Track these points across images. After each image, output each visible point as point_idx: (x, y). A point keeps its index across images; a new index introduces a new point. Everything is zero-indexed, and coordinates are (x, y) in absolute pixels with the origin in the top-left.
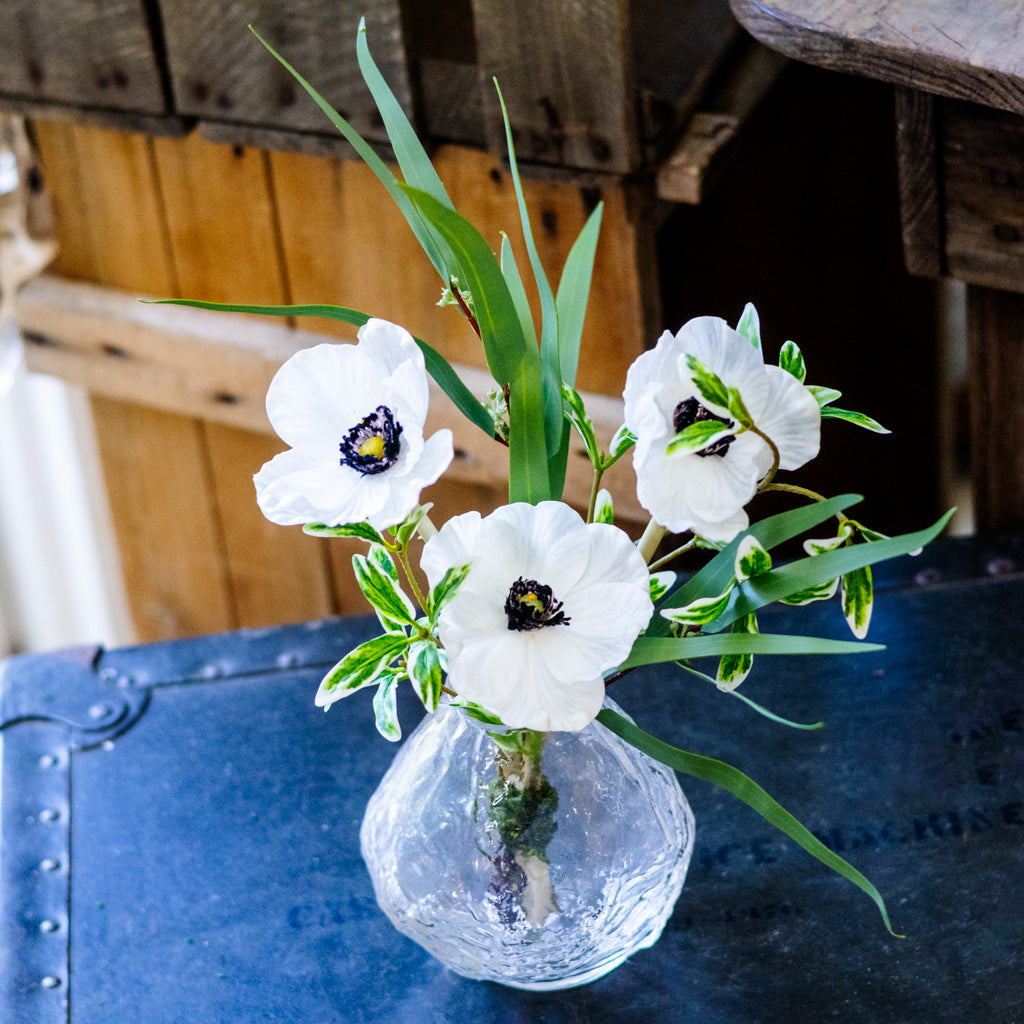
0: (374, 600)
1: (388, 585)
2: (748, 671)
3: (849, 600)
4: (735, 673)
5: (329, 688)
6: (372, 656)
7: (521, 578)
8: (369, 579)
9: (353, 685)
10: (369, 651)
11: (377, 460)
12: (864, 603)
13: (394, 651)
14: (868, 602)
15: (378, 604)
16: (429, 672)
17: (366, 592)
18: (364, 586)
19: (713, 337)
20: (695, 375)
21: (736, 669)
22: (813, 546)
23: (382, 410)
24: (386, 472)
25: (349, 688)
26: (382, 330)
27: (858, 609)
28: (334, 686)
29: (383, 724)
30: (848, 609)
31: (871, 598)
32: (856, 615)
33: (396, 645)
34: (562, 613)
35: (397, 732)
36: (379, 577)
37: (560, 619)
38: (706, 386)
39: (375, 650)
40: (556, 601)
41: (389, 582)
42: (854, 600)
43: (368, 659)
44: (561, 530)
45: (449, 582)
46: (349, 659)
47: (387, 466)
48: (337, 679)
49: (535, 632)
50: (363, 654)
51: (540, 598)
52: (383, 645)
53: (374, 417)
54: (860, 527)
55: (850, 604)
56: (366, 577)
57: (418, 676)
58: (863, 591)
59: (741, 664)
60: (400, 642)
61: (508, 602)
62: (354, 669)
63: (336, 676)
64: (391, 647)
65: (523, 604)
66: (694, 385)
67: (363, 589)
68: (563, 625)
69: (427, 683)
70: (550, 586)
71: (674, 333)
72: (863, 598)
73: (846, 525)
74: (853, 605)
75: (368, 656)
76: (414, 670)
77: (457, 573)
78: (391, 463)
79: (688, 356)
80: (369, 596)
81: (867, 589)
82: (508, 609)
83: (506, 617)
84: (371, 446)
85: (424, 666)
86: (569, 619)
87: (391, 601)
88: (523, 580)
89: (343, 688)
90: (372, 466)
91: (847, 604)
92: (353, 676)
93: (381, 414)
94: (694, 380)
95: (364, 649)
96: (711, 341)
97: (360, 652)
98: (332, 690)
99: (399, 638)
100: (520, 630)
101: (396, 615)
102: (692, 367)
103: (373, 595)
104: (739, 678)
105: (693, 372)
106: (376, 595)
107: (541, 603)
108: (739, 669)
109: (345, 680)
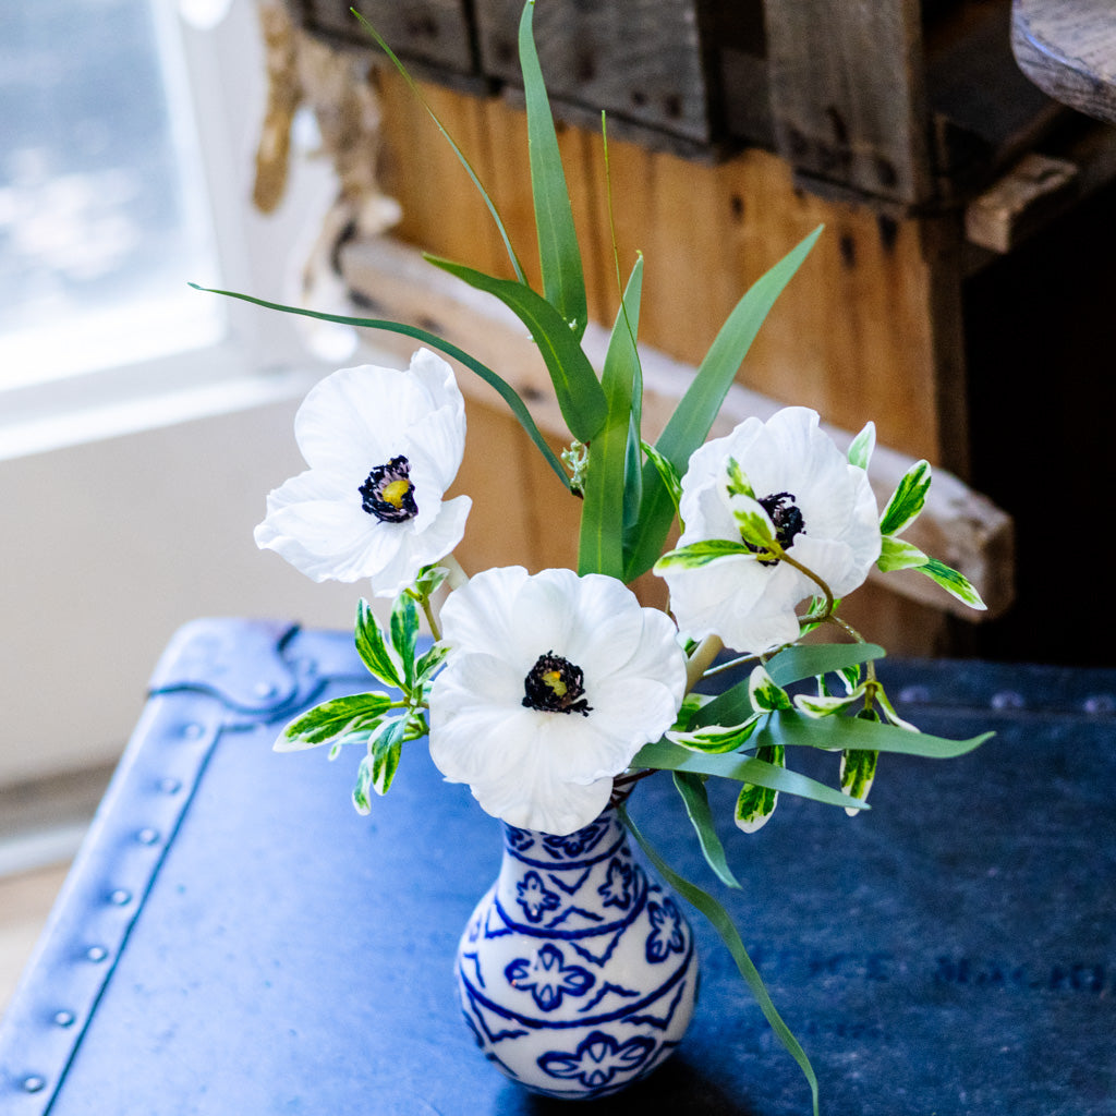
1: (380, 642)
4: (755, 814)
5: (290, 736)
6: (344, 713)
7: (551, 652)
8: (364, 629)
9: (314, 740)
10: (342, 707)
11: (396, 509)
12: (865, 777)
13: (370, 713)
14: (868, 778)
15: (366, 657)
16: (388, 750)
17: (358, 641)
20: (731, 482)
21: (755, 809)
24: (404, 523)
25: (309, 741)
27: (857, 782)
28: (296, 734)
29: (358, 793)
31: (872, 775)
32: (853, 788)
33: (375, 706)
34: (584, 701)
36: (374, 629)
37: (583, 707)
39: (349, 707)
41: (381, 638)
42: (855, 771)
43: (338, 715)
46: (318, 710)
47: (406, 518)
48: (299, 729)
49: (549, 714)
50: (333, 710)
51: (565, 679)
52: (360, 704)
55: (850, 775)
56: (362, 626)
57: (376, 751)
58: (866, 765)
59: (761, 805)
60: (380, 705)
61: (529, 676)
62: (320, 722)
63: (301, 724)
64: (367, 709)
65: (544, 683)
67: (356, 637)
68: (580, 714)
69: (381, 761)
70: (583, 668)
72: (865, 771)
75: (339, 712)
76: (375, 745)
77: (437, 654)
78: (410, 516)
79: (732, 460)
80: (359, 648)
81: (871, 763)
82: (528, 683)
84: (393, 492)
85: (385, 743)
86: (591, 709)
87: (380, 659)
88: (553, 655)
89: (303, 740)
91: (846, 774)
92: (318, 730)
95: (336, 704)
97: (331, 706)
98: (292, 738)
99: (380, 700)
100: (535, 709)
101: (384, 675)
102: (730, 473)
103: (363, 648)
104: (760, 818)
105: (730, 479)
106: (367, 648)
107: (563, 684)
108: (759, 809)
109: (308, 732)
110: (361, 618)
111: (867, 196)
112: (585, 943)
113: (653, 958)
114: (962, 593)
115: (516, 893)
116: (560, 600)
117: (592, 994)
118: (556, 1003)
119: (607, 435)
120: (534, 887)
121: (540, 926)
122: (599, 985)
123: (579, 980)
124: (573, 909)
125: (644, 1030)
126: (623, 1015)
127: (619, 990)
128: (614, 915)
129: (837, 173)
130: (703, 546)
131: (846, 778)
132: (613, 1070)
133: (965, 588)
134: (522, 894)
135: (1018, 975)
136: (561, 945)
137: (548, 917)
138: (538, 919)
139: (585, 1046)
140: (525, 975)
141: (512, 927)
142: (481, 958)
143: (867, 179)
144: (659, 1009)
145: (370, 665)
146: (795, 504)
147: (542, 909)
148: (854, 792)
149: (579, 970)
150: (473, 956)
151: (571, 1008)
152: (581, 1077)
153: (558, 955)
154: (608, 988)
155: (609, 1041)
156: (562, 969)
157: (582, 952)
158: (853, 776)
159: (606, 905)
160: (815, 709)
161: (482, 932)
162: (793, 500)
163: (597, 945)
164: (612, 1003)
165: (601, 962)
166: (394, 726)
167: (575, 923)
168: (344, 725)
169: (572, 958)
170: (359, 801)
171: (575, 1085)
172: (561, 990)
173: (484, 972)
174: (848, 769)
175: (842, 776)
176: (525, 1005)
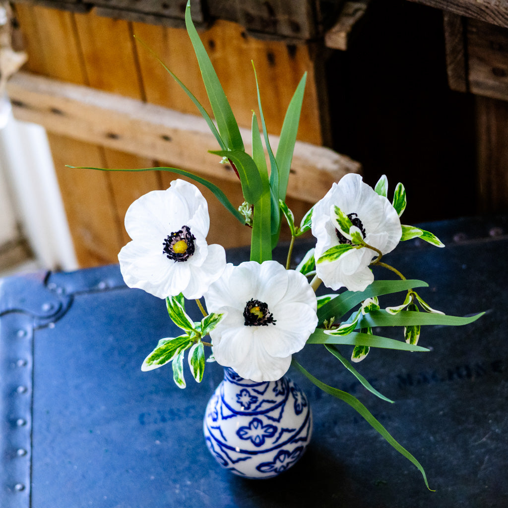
0: (174, 319)
1: (181, 313)
2: (367, 354)
4: (360, 354)
6: (172, 348)
7: (252, 299)
9: (161, 363)
10: (170, 346)
12: (416, 334)
13: (183, 346)
14: (417, 334)
15: (176, 321)
16: (199, 362)
17: (171, 314)
18: (170, 311)
19: (356, 183)
20: (338, 217)
21: (361, 353)
22: (391, 310)
23: (185, 228)
25: (159, 364)
27: (412, 337)
28: (151, 362)
29: (177, 378)
31: (419, 332)
32: (411, 339)
33: (184, 342)
34: (272, 318)
35: (184, 384)
36: (178, 308)
37: (271, 320)
38: (344, 225)
39: (173, 345)
40: (269, 313)
41: (182, 311)
42: (411, 332)
43: (169, 349)
44: (274, 273)
45: (211, 320)
46: (160, 349)
47: (187, 258)
48: (153, 358)
50: (167, 347)
51: (261, 310)
52: (177, 343)
53: (181, 232)
54: (418, 298)
55: (408, 334)
56: (171, 307)
57: (193, 364)
58: (416, 329)
59: (364, 351)
60: (186, 341)
61: (245, 312)
62: (162, 354)
64: (181, 344)
65: (253, 314)
66: (337, 223)
67: (169, 313)
68: (272, 324)
69: (197, 368)
70: (267, 303)
72: (415, 332)
73: (410, 295)
75: (169, 348)
76: (191, 361)
79: (336, 207)
80: (172, 317)
81: (418, 328)
82: (245, 315)
83: (244, 319)
85: (196, 359)
86: (275, 321)
87: (183, 320)
89: (156, 364)
92: (162, 358)
93: (184, 230)
94: (338, 220)
95: (168, 345)
96: (355, 185)
97: (166, 346)
98: (150, 364)
99: (185, 338)
100: (250, 326)
101: (185, 327)
102: (337, 213)
103: (174, 317)
104: (363, 356)
105: (338, 216)
106: (176, 317)
107: (262, 312)
108: (363, 353)
109: (157, 360)
110: (170, 303)
111: (284, 37)
112: (271, 414)
113: (298, 412)
114: (433, 241)
115: (236, 399)
116: (248, 273)
117: (277, 435)
118: (262, 442)
119: (261, 199)
120: (245, 395)
121: (250, 411)
122: (279, 431)
123: (271, 430)
124: (264, 401)
125: (299, 444)
126: (291, 440)
127: (288, 430)
128: (280, 399)
129: (270, 29)
130: (334, 250)
131: (407, 336)
132: (288, 464)
133: (434, 239)
134: (239, 399)
135: (434, 377)
136: (260, 417)
137: (253, 406)
138: (248, 408)
139: (277, 457)
140: (246, 433)
141: (235, 413)
142: (222, 429)
143: (285, 30)
144: (303, 434)
145: (178, 324)
146: (358, 217)
147: (250, 404)
148: (412, 341)
149: (270, 426)
150: (219, 428)
151: (269, 443)
152: (275, 470)
153: (260, 422)
154: (283, 430)
155: (287, 453)
156: (262, 427)
157: (269, 418)
158: (410, 334)
159: (277, 395)
160: (395, 311)
161: (220, 417)
162: (357, 216)
163: (275, 414)
164: (286, 436)
165: (278, 420)
166: (197, 349)
167: (266, 406)
168: (174, 354)
169: (266, 422)
170: (178, 382)
171: (273, 474)
172: (264, 436)
173: (225, 434)
174: (408, 332)
175: (405, 335)
176: (249, 446)
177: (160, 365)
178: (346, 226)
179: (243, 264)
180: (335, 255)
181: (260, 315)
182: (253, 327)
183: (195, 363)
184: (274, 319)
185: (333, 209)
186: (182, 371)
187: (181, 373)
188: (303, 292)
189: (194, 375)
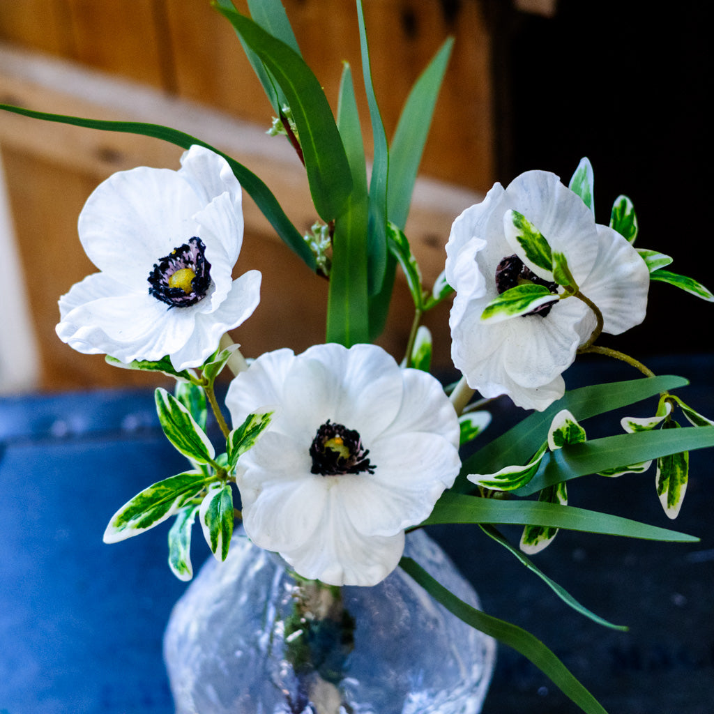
0: (173, 438)
1: (188, 423)
2: (553, 537)
3: (663, 478)
4: (540, 537)
5: (118, 526)
6: (166, 495)
7: (329, 421)
8: (169, 416)
9: (143, 525)
10: (163, 491)
11: (185, 294)
12: (679, 482)
13: (189, 492)
14: (683, 482)
15: (176, 441)
16: (221, 519)
17: (165, 427)
18: (164, 422)
19: (545, 192)
20: (521, 234)
21: (541, 534)
22: (631, 423)
23: (195, 242)
24: (194, 306)
25: (138, 527)
26: (204, 158)
27: (672, 488)
28: (124, 523)
29: (176, 561)
30: (661, 487)
31: (686, 479)
32: (669, 493)
33: (191, 485)
34: (368, 461)
35: (188, 571)
36: (180, 414)
37: (365, 466)
38: (532, 247)
39: (169, 489)
40: (362, 448)
41: (189, 420)
42: (669, 479)
43: (161, 498)
44: (375, 372)
45: (249, 428)
46: (141, 497)
47: (195, 301)
48: (127, 516)
49: (339, 477)
50: (156, 494)
51: (346, 443)
52: (178, 485)
53: (186, 248)
54: (682, 405)
55: (664, 483)
56: (166, 413)
57: (209, 523)
58: (679, 471)
59: (546, 531)
60: (196, 483)
61: (313, 445)
62: (145, 508)
63: (127, 513)
64: (187, 487)
65: (329, 449)
66: (519, 244)
67: (163, 425)
68: (367, 473)
69: (217, 531)
70: (359, 431)
71: (505, 186)
72: (678, 477)
73: (666, 401)
74: (667, 483)
75: (162, 495)
76: (206, 516)
77: (257, 421)
78: (199, 298)
79: (516, 213)
80: (168, 432)
81: (683, 468)
82: (313, 451)
83: (310, 459)
84: (180, 278)
85: (217, 513)
86: (374, 467)
87: (190, 440)
88: (331, 423)
89: (133, 527)
90: (180, 299)
91: (660, 482)
92: (145, 515)
93: (193, 246)
94: (519, 239)
95: (158, 488)
96: (542, 197)
97: (153, 491)
98: (121, 527)
99: (195, 478)
100: (323, 475)
101: (195, 454)
102: (518, 225)
103: (172, 432)
104: (544, 543)
105: (519, 230)
106: (176, 432)
107: (347, 449)
108: (544, 534)
109: (135, 519)
110: (163, 406)
145: (182, 447)
148: (672, 498)
168: (169, 507)
170: (178, 568)
177: (142, 530)
178: (538, 250)
179: (314, 352)
180: (519, 304)
181: (343, 452)
182: (329, 479)
183: (212, 522)
184: (371, 464)
185: (509, 216)
186: (188, 546)
187: (185, 549)
188: (432, 412)
189: (210, 544)
